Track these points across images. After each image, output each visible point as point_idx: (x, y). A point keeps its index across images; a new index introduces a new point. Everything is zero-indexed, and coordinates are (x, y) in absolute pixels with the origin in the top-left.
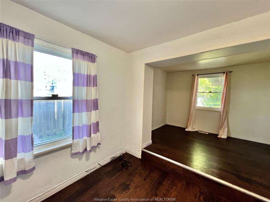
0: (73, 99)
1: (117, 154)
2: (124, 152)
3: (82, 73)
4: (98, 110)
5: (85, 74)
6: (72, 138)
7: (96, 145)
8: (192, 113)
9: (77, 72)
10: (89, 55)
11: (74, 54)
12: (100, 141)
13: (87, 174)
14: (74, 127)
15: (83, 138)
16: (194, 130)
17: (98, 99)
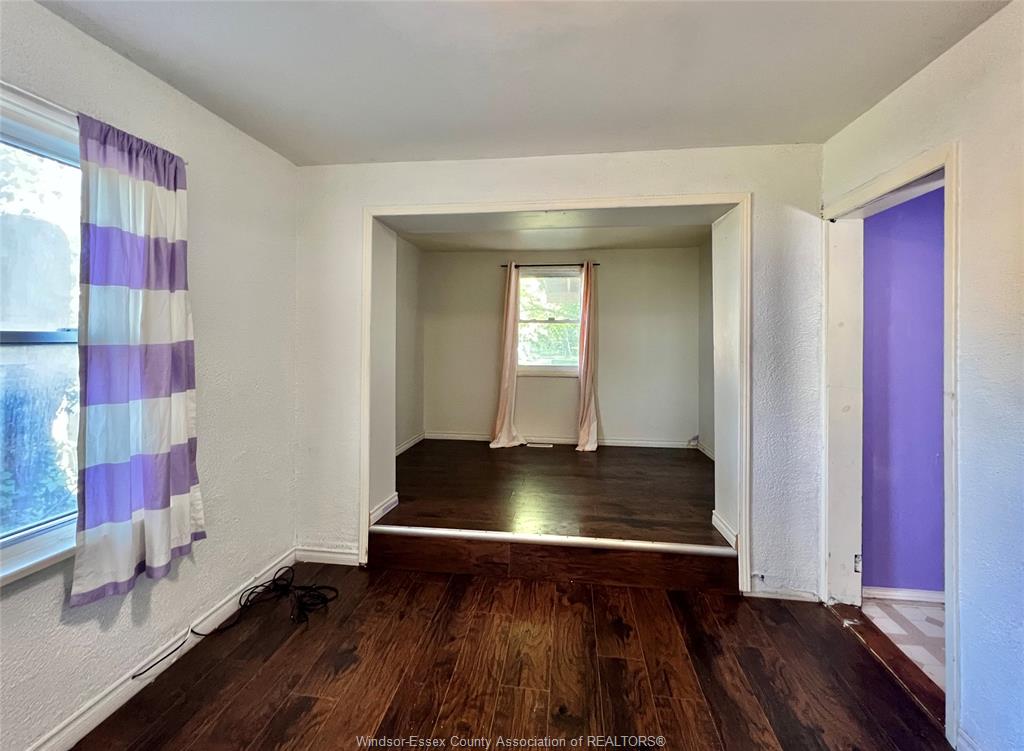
0: (83, 344)
1: (265, 572)
2: (289, 562)
3: (125, 229)
4: (194, 388)
5: (139, 235)
6: (74, 526)
7: (187, 541)
8: (507, 389)
9: (100, 219)
10: (153, 156)
11: (89, 141)
12: (202, 522)
13: (136, 686)
14: (84, 470)
15: (131, 517)
16: (516, 443)
17: (192, 342)
